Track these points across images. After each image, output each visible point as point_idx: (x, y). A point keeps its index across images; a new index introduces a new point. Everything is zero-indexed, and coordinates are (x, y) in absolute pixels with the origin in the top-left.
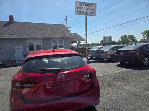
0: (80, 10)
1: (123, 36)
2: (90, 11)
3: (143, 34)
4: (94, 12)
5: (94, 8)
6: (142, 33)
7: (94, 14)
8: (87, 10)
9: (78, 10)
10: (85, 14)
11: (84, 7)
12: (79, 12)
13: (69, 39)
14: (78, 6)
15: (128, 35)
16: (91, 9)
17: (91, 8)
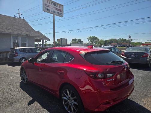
0: (48, 8)
1: (73, 39)
2: (58, 11)
3: (88, 40)
4: (61, 13)
5: (61, 9)
6: (88, 38)
7: (61, 15)
8: (55, 9)
9: (47, 7)
10: (53, 13)
11: (52, 6)
12: (47, 9)
13: (34, 37)
14: (47, 3)
15: (77, 39)
16: (59, 10)
17: (58, 8)
